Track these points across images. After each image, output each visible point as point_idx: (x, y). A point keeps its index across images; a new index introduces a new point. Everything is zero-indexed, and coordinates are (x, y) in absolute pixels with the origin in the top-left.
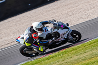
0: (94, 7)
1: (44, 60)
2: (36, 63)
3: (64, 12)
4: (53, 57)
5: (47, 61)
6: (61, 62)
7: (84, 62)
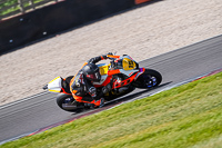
0: (125, 47)
1: (36, 139)
2: (21, 145)
3: (72, 54)
4: (50, 135)
5: (40, 141)
6: (65, 144)
7: (106, 144)
